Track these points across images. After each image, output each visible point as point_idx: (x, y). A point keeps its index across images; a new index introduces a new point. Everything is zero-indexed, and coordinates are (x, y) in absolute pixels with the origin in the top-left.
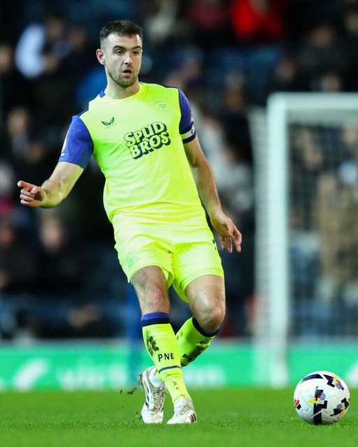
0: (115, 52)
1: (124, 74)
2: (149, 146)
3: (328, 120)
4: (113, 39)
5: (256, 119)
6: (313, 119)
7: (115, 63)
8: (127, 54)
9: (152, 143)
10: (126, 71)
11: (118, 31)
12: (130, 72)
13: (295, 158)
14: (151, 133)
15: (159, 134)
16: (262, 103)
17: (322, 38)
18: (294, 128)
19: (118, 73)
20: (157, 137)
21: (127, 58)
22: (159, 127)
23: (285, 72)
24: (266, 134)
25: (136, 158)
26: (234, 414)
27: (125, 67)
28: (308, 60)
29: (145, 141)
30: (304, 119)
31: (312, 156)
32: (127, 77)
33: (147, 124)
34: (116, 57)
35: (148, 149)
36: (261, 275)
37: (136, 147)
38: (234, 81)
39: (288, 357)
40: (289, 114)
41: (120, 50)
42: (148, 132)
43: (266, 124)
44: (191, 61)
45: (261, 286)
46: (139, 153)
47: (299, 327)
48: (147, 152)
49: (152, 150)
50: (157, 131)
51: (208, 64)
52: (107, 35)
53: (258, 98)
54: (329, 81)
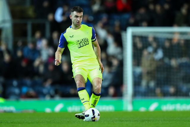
0: (75, 17)
1: (77, 23)
2: (83, 44)
3: (144, 35)
4: (75, 13)
5: (123, 34)
6: (140, 34)
7: (75, 20)
8: (79, 18)
9: (84, 44)
10: (78, 23)
11: (77, 11)
12: (79, 23)
13: (134, 45)
14: (84, 41)
15: (86, 41)
16: (125, 30)
17: (142, 11)
18: (134, 37)
19: (75, 23)
20: (85, 42)
21: (78, 19)
22: (86, 39)
23: (132, 21)
24: (126, 39)
25: (79, 48)
26: (117, 119)
27: (77, 22)
28: (138, 17)
29: (82, 43)
30: (137, 34)
31: (139, 45)
32: (78, 24)
33: (83, 38)
34: (75, 18)
35: (83, 45)
36: (125, 79)
37: (79, 44)
38: (117, 23)
39: (133, 103)
40: (133, 33)
41: (77, 17)
42: (83, 41)
43: (126, 36)
44: (105, 18)
45: (125, 82)
46: (80, 46)
47: (136, 94)
48: (82, 46)
49: (83, 46)
50: (85, 40)
51: (109, 19)
52: (73, 11)
53: (124, 28)
54: (144, 24)
